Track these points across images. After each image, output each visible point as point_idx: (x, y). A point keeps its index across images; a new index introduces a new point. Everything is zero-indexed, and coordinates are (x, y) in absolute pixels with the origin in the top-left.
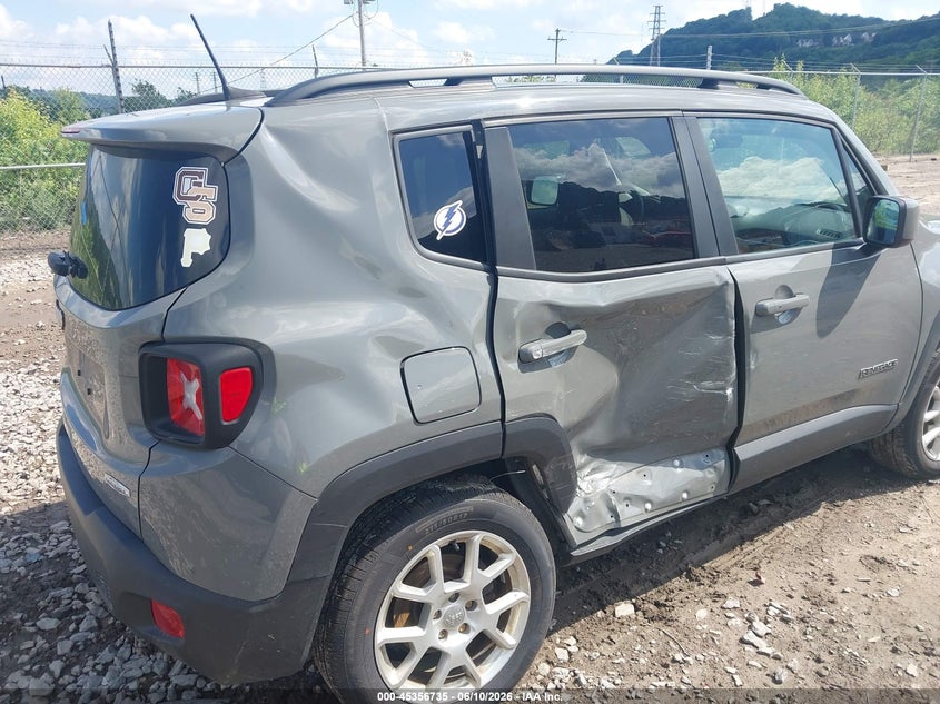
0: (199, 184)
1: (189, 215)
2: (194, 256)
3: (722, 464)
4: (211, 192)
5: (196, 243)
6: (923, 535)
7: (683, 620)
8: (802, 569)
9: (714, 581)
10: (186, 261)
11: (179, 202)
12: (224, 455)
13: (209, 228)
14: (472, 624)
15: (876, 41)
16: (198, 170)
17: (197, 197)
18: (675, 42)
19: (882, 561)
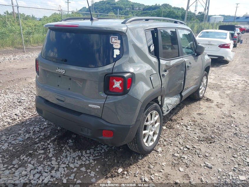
0: (116, 40)
1: (114, 46)
2: (117, 55)
3: (180, 97)
4: (119, 41)
5: (117, 52)
6: (204, 109)
7: (176, 128)
8: (189, 117)
9: (176, 121)
10: (115, 56)
11: (112, 44)
12: (126, 96)
13: (119, 49)
14: (153, 129)
15: (144, 10)
16: (116, 37)
17: (116, 43)
18: (97, 6)
19: (200, 114)
